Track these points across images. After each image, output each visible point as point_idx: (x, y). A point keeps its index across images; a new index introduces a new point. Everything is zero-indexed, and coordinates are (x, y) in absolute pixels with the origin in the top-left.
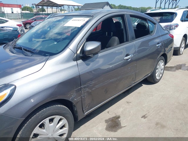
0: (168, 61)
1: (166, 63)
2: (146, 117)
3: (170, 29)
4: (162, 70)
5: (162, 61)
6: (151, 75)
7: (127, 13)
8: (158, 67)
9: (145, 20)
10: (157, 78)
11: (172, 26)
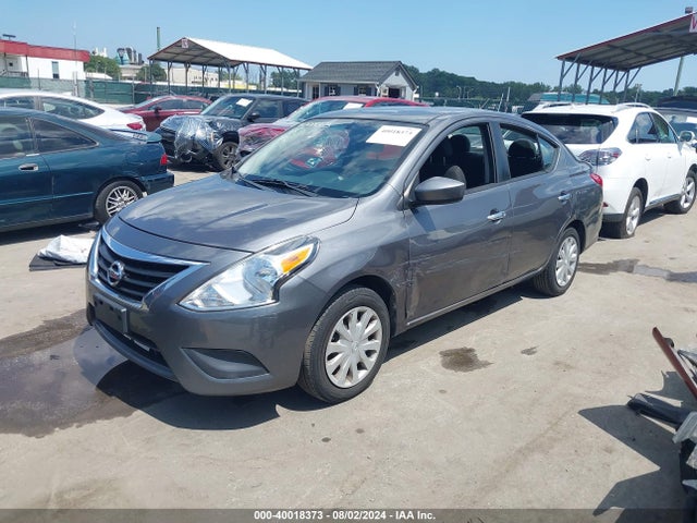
0: (587, 243)
1: (581, 248)
2: (534, 353)
3: (598, 163)
4: (571, 263)
5: (572, 239)
6: (544, 271)
7: (496, 120)
8: (562, 252)
9: (533, 135)
10: (559, 282)
11: (603, 154)
